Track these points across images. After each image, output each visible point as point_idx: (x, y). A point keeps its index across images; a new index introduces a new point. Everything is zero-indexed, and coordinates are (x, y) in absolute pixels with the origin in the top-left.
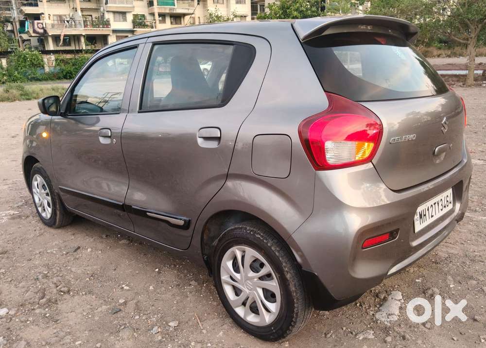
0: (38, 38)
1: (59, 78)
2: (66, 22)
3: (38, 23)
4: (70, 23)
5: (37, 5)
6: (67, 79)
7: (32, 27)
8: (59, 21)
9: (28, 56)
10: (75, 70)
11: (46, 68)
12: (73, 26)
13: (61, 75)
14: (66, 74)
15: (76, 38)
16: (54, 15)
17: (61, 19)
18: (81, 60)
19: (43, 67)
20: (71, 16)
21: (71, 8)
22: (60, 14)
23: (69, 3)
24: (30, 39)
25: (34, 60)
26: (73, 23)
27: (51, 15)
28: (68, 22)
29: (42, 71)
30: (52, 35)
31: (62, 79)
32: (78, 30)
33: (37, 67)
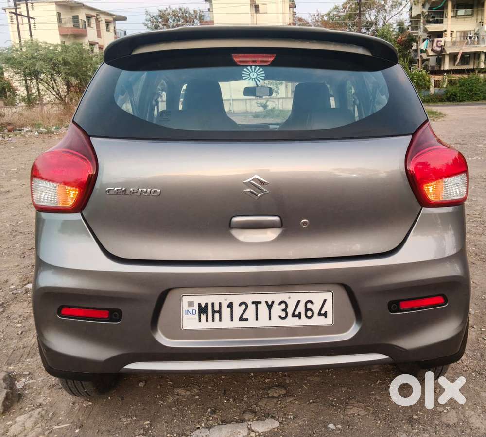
0: (437, 57)
1: (442, 101)
2: (468, 38)
3: (438, 41)
4: (472, 39)
5: (442, 22)
6: (450, 101)
7: (431, 46)
8: (462, 38)
9: (415, 76)
10: (461, 92)
11: (431, 89)
12: (476, 43)
13: (444, 97)
14: (450, 96)
15: (477, 55)
16: (457, 32)
17: (464, 34)
18: (471, 80)
19: (429, 88)
20: (476, 31)
21: (478, 22)
22: (465, 30)
23: (477, 16)
24: (429, 59)
25: (421, 80)
26: (476, 38)
27: (455, 32)
28: (470, 38)
29: (426, 93)
30: (450, 53)
31: (445, 101)
32: (480, 46)
33: (422, 88)
